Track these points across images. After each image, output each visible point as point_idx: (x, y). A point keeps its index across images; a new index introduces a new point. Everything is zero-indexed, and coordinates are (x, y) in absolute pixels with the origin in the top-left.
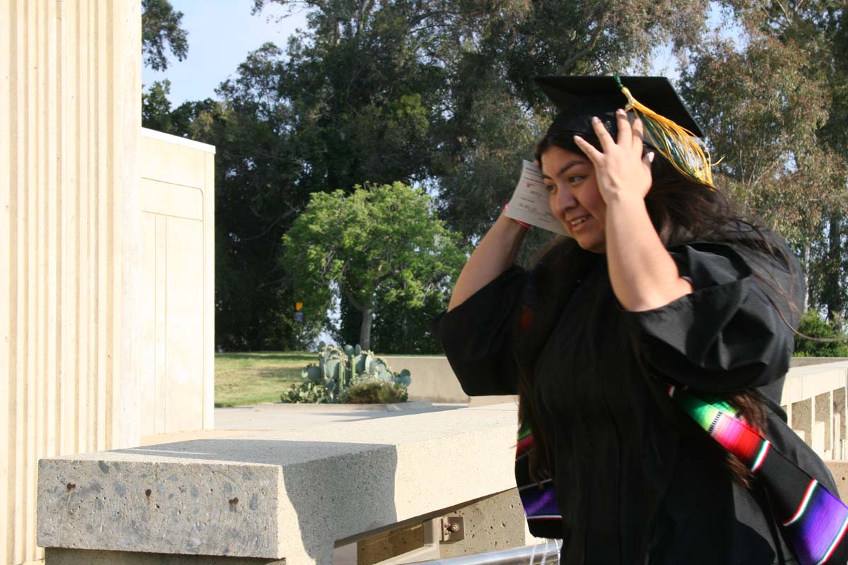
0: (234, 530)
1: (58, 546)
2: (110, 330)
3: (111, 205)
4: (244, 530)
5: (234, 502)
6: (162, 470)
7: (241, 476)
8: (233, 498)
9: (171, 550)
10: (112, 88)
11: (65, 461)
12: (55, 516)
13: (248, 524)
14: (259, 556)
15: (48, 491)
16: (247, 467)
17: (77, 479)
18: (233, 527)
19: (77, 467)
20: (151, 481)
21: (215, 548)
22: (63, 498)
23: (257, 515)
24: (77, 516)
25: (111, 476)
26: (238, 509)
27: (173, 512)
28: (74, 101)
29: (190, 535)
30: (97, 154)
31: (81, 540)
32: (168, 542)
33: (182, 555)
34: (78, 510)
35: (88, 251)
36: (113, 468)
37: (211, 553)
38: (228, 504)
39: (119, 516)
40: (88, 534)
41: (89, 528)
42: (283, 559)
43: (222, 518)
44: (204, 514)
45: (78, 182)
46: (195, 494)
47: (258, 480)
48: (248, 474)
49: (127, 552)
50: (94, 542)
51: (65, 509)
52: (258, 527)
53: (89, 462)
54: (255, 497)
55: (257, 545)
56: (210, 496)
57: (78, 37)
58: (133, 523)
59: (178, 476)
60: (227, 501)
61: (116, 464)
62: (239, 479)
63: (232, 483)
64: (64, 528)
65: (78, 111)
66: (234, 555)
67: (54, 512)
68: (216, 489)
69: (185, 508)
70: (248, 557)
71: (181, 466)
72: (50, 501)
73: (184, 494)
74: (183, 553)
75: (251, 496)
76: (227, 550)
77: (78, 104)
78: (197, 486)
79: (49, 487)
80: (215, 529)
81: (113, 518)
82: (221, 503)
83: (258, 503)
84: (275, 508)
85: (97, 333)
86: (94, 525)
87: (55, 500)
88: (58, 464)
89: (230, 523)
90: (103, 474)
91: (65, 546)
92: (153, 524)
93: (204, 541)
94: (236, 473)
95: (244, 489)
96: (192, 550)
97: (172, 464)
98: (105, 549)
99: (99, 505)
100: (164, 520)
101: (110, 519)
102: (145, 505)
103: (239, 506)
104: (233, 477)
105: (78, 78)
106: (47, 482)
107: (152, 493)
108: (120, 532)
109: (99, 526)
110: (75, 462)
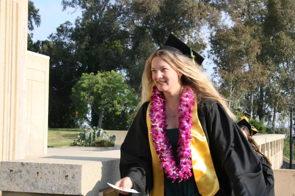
0: (67, 186)
1: (7, 190)
2: (15, 119)
3: (16, 76)
4: (70, 186)
5: (67, 176)
6: (43, 166)
7: (69, 168)
8: (66, 175)
9: (45, 192)
10: (17, 36)
11: (10, 162)
12: (6, 180)
13: (71, 184)
14: (75, 194)
15: (4, 172)
16: (71, 165)
17: (14, 168)
18: (66, 185)
19: (14, 164)
20: (39, 169)
21: (60, 192)
22: (9, 175)
23: (75, 181)
24: (13, 181)
25: (25, 167)
26: (68, 179)
27: (46, 179)
28: (4, 41)
29: (51, 187)
30: (12, 59)
31: (14, 189)
32: (44, 189)
33: (49, 194)
34: (14, 178)
35: (8, 92)
36: (26, 165)
37: (59, 193)
38: (65, 177)
39: (28, 181)
40: (17, 187)
41: (17, 184)
42: (83, 195)
43: (62, 182)
44: (57, 181)
45: (5, 68)
46: (54, 173)
47: (75, 169)
48: (72, 167)
49: (30, 193)
50: (19, 189)
51: (9, 178)
52: (75, 185)
53: (17, 162)
54: (74, 175)
55: (74, 191)
56: (58, 174)
57: (6, 18)
58: (33, 183)
59: (48, 168)
60: (64, 176)
61: (27, 163)
62: (69, 169)
63: (66, 170)
64: (9, 185)
65: (5, 44)
66: (66, 194)
67: (6, 179)
68: (61, 172)
69: (50, 178)
70: (71, 195)
71: (49, 164)
72: (4, 176)
73: (50, 174)
74: (49, 193)
75: (73, 175)
76: (64, 192)
77: (6, 42)
78: (54, 171)
79: (4, 171)
80: (60, 185)
81: (26, 181)
82: (62, 177)
83: (75, 176)
84: (80, 179)
85: (10, 121)
86: (19, 184)
87: (6, 175)
88: (7, 163)
89: (65, 183)
90: (23, 167)
91: (9, 190)
92: (39, 183)
93: (57, 189)
94: (68, 167)
95: (70, 172)
96: (52, 192)
97: (46, 164)
98: (23, 191)
99: (21, 177)
100: (43, 182)
101: (25, 181)
102: (37, 177)
103: (68, 178)
104: (66, 168)
105: (6, 32)
106: (3, 169)
107: (39, 173)
108: (28, 186)
109: (21, 184)
110: (13, 162)
